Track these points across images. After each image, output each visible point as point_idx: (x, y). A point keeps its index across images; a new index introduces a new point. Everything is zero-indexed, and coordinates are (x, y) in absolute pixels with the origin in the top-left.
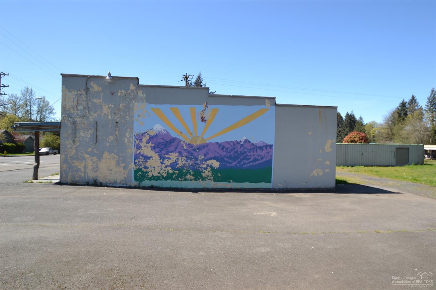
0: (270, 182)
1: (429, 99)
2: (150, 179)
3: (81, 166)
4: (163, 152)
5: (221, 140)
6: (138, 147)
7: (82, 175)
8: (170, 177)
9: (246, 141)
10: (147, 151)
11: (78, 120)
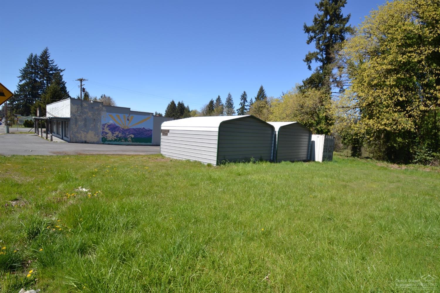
0: (151, 143)
1: (227, 99)
2: (108, 141)
3: (79, 136)
4: (113, 131)
5: (134, 128)
6: (103, 129)
7: (80, 139)
8: (116, 140)
9: (144, 128)
10: (107, 130)
11: (78, 117)
